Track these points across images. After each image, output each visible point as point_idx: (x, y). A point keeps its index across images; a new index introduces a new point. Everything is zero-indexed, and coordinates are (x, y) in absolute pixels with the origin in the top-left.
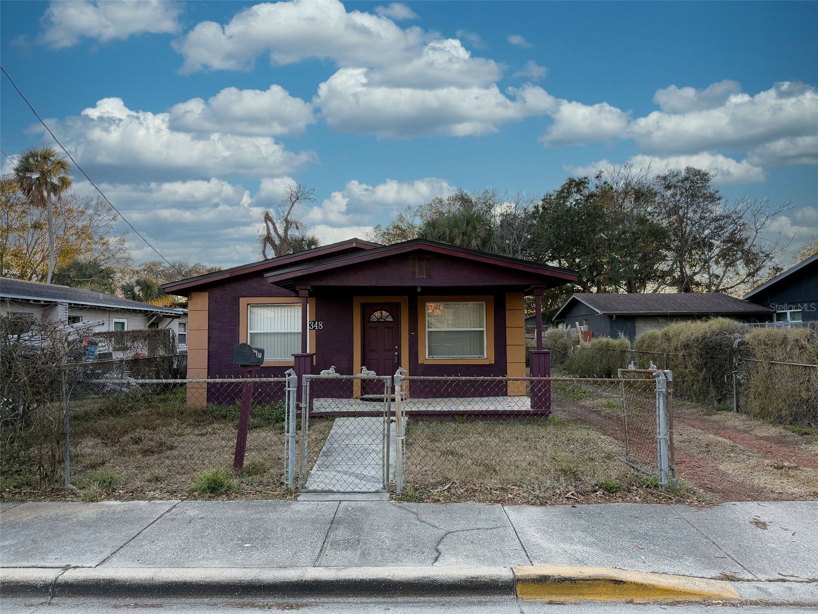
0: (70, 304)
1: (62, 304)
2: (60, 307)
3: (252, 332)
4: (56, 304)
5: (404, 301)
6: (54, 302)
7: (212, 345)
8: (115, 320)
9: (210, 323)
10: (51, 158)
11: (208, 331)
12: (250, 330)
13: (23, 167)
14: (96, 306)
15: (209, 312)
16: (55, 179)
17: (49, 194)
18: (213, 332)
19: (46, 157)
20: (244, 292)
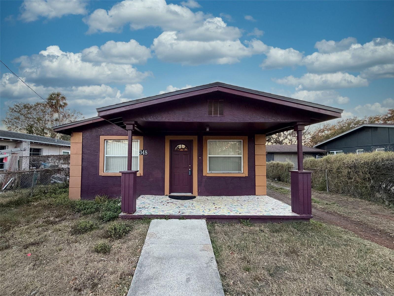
0: (31, 142)
2: (24, 143)
3: (107, 156)
5: (195, 139)
6: (21, 140)
7: (84, 163)
8: (63, 151)
9: (83, 150)
10: (60, 95)
11: (82, 155)
12: (106, 154)
13: (50, 98)
14: (49, 144)
15: (82, 144)
16: (61, 103)
17: (59, 108)
18: (85, 156)
19: (58, 95)
20: (103, 132)
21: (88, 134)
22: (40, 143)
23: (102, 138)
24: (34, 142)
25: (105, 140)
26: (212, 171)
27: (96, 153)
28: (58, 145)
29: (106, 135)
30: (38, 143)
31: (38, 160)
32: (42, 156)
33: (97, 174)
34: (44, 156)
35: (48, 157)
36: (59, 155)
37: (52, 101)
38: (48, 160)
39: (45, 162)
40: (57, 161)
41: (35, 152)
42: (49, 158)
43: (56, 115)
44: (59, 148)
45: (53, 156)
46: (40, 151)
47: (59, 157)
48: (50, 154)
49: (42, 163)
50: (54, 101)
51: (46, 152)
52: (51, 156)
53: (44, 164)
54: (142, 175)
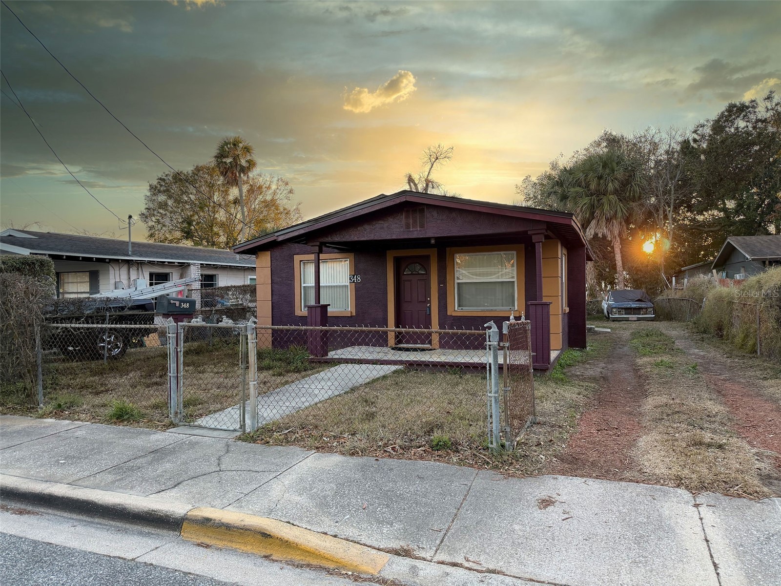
0: (201, 264)
1: (194, 264)
2: (192, 267)
3: (305, 285)
4: (189, 265)
5: (433, 253)
6: (187, 263)
7: (275, 297)
8: (250, 277)
9: (273, 278)
10: (240, 144)
11: (272, 285)
12: (304, 283)
13: (219, 154)
14: (227, 266)
15: (271, 269)
16: (243, 162)
17: (240, 175)
18: (276, 286)
19: (235, 144)
20: (297, 250)
21: (278, 252)
22: (214, 265)
23: (297, 258)
24: (206, 264)
25: (301, 261)
26: (463, 308)
27: (289, 282)
28: (242, 267)
29: (302, 253)
30: (211, 265)
31: (213, 295)
32: (218, 288)
33: (292, 314)
34: (222, 288)
35: (228, 288)
36: (243, 286)
37: (224, 160)
38: (228, 294)
39: (223, 297)
40: (241, 296)
41: (208, 280)
42: (229, 290)
43: (234, 192)
44: (242, 273)
45: (234, 287)
46: (214, 278)
47: (243, 289)
48: (229, 285)
49: (219, 299)
50: (229, 160)
51: (224, 281)
52: (232, 287)
53: (222, 301)
54: (354, 314)
